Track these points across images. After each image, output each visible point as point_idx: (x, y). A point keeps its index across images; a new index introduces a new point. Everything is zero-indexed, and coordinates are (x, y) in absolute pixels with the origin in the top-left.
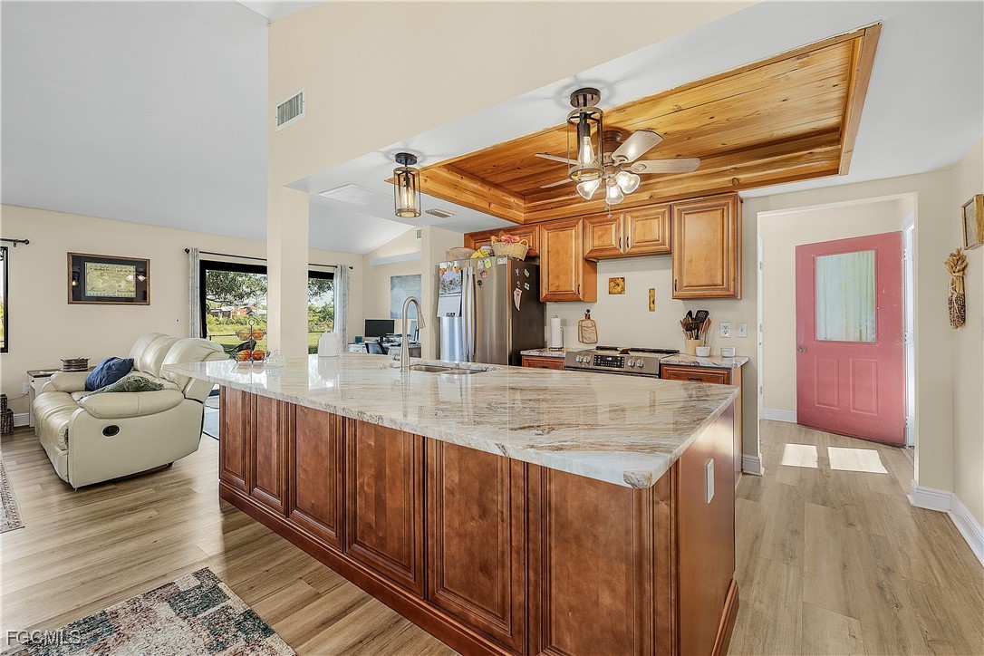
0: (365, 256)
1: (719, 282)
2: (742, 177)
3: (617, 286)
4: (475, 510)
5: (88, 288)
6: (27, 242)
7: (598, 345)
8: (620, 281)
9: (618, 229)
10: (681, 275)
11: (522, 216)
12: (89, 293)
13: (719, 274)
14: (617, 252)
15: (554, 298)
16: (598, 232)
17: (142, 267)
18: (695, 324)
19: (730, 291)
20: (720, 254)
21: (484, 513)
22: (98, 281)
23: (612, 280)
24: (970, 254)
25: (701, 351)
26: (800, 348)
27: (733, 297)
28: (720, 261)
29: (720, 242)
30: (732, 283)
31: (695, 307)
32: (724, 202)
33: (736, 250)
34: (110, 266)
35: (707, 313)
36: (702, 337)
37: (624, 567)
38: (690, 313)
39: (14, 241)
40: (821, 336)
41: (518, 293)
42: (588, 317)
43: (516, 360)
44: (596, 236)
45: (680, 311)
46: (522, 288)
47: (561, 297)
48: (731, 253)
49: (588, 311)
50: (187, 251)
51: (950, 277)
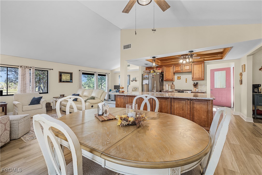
0: (112, 71)
1: (201, 77)
2: (205, 59)
3: (179, 78)
4: (181, 110)
5: (62, 79)
6: (52, 69)
7: (175, 89)
8: (180, 77)
9: (181, 67)
10: (193, 76)
11: (160, 64)
12: (62, 80)
13: (201, 76)
14: (181, 72)
15: (167, 80)
16: (177, 68)
17: (71, 74)
18: (195, 85)
19: (203, 79)
20: (201, 72)
21: (183, 110)
22: (64, 78)
23: (178, 77)
24: (243, 73)
25: (197, 90)
26: (211, 90)
27: (203, 80)
28: (201, 74)
29: (201, 70)
30: (203, 77)
31: (196, 82)
32: (202, 63)
33: (204, 72)
34: (66, 74)
35: (198, 83)
36: (197, 87)
37: (206, 113)
38: (194, 83)
39: (50, 69)
40: (215, 87)
41: (160, 79)
42: (173, 84)
43: (160, 91)
44: (176, 68)
45: (192, 83)
46: (161, 79)
47: (168, 80)
48: (203, 72)
49: (173, 83)
50: (80, 70)
51: (240, 77)
